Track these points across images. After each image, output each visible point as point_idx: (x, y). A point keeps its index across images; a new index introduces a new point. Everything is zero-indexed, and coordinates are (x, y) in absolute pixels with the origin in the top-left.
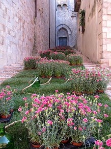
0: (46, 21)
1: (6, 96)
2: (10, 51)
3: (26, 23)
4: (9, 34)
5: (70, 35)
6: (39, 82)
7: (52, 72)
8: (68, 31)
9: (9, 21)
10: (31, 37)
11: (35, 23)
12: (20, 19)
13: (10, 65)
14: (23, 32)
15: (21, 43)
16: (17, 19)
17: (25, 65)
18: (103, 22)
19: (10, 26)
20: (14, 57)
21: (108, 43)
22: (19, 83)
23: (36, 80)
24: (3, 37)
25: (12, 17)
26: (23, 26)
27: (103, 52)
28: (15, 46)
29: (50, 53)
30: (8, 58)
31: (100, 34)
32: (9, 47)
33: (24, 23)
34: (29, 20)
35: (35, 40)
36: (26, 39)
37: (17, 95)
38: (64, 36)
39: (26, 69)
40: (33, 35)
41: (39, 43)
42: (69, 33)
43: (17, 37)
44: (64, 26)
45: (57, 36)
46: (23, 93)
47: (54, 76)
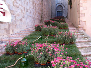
0: (49, 2)
1: (25, 44)
2: (28, 21)
3: (37, 5)
4: (27, 11)
5: (64, 9)
6: (42, 38)
7: (49, 33)
8: (63, 7)
9: (27, 5)
10: (40, 12)
11: (42, 4)
12: (33, 3)
13: (28, 29)
14: (35, 10)
15: (34, 16)
16: (31, 3)
17: (36, 29)
18: (80, 4)
19: (28, 7)
20: (30, 24)
21: (83, 16)
22: (32, 38)
23: (40, 37)
24: (24, 14)
25: (29, 2)
26: (35, 7)
27: (80, 21)
28: (30, 18)
29: (50, 21)
30: (27, 25)
31: (79, 11)
32: (27, 19)
33: (35, 5)
34: (38, 2)
35: (42, 13)
36: (37, 14)
37: (31, 44)
38: (60, 10)
39: (36, 31)
40: (41, 11)
41: (45, 15)
42: (64, 8)
43: (32, 13)
44: (60, 4)
45: (56, 10)
46: (33, 43)
47: (50, 35)
